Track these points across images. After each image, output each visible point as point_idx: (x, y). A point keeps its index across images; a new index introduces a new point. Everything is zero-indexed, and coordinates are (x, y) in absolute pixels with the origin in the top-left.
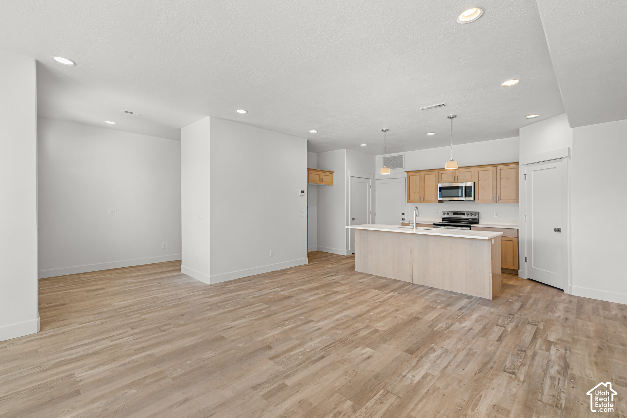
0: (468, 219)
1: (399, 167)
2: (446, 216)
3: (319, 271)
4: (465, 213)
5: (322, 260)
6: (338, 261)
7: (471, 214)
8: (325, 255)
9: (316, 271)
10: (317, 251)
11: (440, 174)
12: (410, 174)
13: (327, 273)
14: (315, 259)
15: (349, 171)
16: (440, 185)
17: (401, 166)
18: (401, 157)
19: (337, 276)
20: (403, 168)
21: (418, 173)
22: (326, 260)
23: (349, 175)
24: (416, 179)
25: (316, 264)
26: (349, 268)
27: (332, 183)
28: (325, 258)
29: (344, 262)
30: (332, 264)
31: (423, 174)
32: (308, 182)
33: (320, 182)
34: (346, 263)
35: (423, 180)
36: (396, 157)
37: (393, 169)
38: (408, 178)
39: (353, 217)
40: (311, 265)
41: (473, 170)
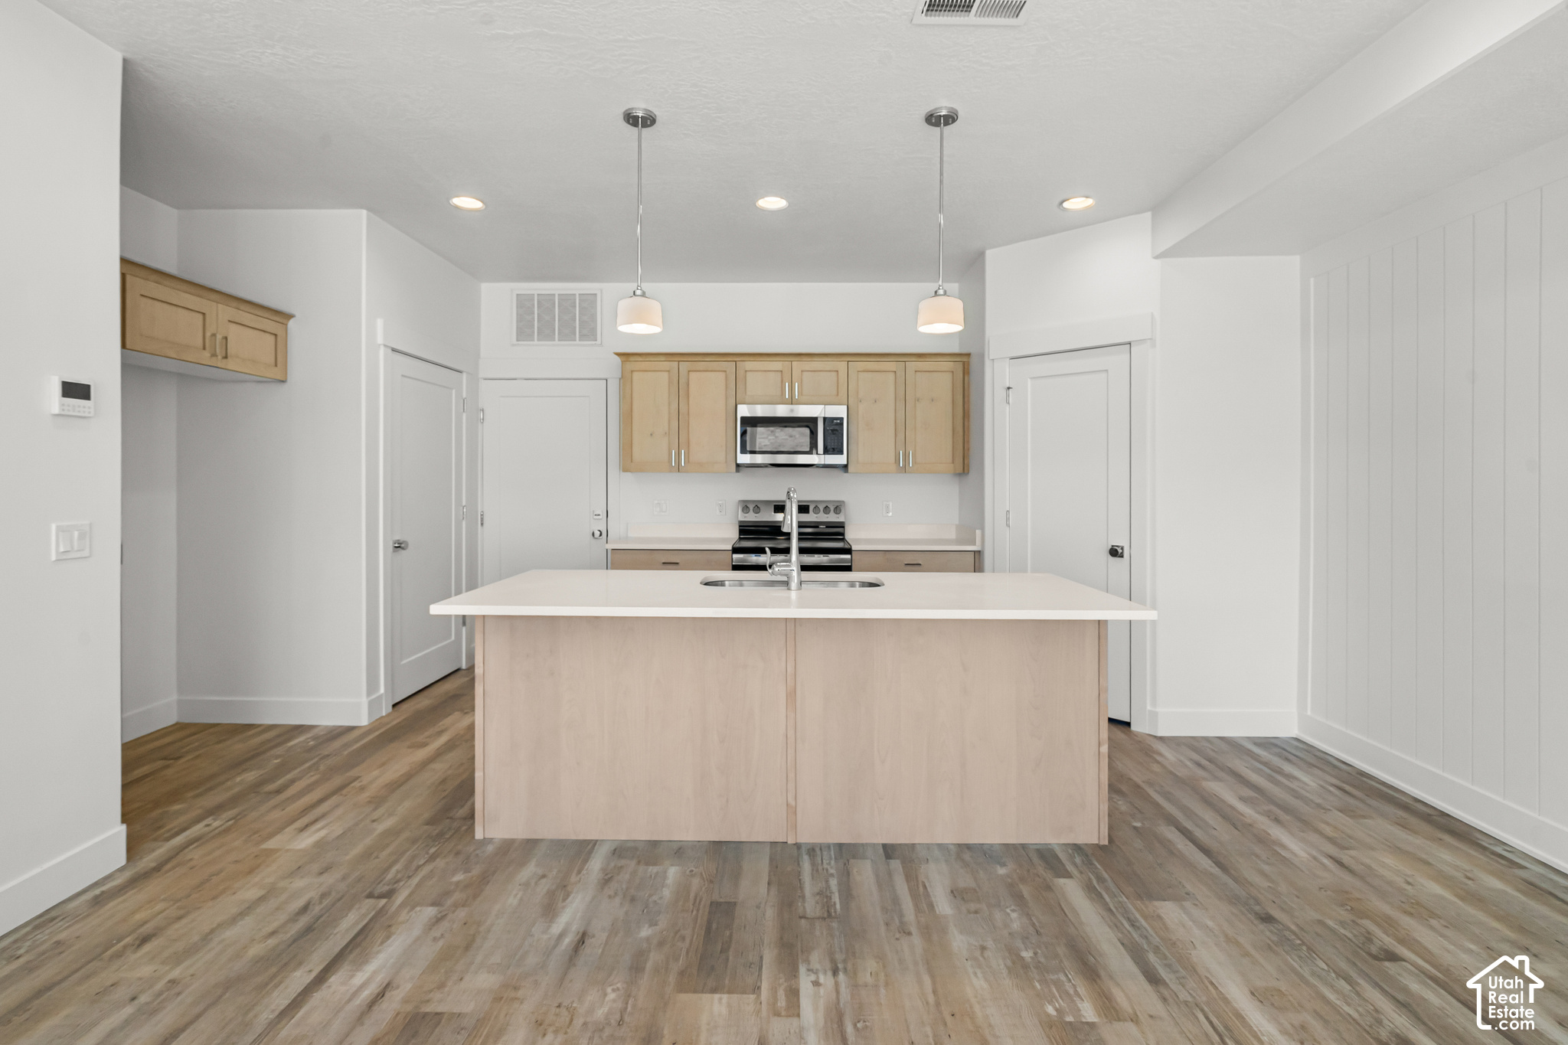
0: (815, 525)
1: (580, 336)
2: (751, 517)
3: (234, 920)
4: (808, 506)
5: (234, 801)
6: (337, 781)
7: (827, 510)
8: (237, 747)
9: (206, 938)
10: (179, 727)
11: (740, 373)
12: (630, 366)
13: (304, 921)
14: (175, 796)
15: (380, 323)
16: (744, 411)
17: (589, 333)
18: (589, 301)
19: (389, 931)
20: (599, 342)
21: (666, 365)
22: (255, 787)
23: (380, 340)
24: (653, 385)
25: (195, 854)
26: (430, 822)
27: (277, 370)
28: (250, 776)
29: (376, 775)
30: (306, 817)
31: (684, 366)
32: (124, 345)
33: (207, 354)
34: (394, 786)
35: (680, 390)
36: (567, 300)
37: (557, 342)
38: (625, 380)
39: (397, 538)
40: (157, 869)
41: (841, 365)
